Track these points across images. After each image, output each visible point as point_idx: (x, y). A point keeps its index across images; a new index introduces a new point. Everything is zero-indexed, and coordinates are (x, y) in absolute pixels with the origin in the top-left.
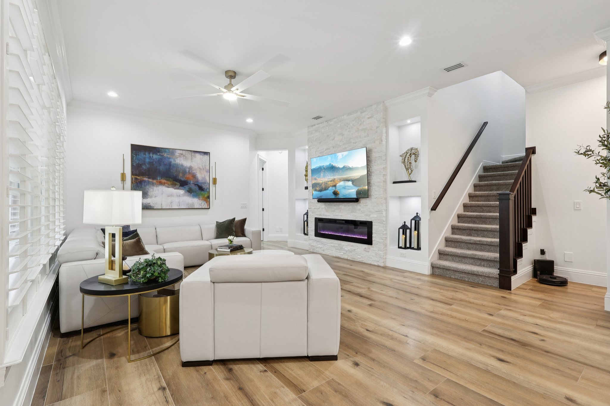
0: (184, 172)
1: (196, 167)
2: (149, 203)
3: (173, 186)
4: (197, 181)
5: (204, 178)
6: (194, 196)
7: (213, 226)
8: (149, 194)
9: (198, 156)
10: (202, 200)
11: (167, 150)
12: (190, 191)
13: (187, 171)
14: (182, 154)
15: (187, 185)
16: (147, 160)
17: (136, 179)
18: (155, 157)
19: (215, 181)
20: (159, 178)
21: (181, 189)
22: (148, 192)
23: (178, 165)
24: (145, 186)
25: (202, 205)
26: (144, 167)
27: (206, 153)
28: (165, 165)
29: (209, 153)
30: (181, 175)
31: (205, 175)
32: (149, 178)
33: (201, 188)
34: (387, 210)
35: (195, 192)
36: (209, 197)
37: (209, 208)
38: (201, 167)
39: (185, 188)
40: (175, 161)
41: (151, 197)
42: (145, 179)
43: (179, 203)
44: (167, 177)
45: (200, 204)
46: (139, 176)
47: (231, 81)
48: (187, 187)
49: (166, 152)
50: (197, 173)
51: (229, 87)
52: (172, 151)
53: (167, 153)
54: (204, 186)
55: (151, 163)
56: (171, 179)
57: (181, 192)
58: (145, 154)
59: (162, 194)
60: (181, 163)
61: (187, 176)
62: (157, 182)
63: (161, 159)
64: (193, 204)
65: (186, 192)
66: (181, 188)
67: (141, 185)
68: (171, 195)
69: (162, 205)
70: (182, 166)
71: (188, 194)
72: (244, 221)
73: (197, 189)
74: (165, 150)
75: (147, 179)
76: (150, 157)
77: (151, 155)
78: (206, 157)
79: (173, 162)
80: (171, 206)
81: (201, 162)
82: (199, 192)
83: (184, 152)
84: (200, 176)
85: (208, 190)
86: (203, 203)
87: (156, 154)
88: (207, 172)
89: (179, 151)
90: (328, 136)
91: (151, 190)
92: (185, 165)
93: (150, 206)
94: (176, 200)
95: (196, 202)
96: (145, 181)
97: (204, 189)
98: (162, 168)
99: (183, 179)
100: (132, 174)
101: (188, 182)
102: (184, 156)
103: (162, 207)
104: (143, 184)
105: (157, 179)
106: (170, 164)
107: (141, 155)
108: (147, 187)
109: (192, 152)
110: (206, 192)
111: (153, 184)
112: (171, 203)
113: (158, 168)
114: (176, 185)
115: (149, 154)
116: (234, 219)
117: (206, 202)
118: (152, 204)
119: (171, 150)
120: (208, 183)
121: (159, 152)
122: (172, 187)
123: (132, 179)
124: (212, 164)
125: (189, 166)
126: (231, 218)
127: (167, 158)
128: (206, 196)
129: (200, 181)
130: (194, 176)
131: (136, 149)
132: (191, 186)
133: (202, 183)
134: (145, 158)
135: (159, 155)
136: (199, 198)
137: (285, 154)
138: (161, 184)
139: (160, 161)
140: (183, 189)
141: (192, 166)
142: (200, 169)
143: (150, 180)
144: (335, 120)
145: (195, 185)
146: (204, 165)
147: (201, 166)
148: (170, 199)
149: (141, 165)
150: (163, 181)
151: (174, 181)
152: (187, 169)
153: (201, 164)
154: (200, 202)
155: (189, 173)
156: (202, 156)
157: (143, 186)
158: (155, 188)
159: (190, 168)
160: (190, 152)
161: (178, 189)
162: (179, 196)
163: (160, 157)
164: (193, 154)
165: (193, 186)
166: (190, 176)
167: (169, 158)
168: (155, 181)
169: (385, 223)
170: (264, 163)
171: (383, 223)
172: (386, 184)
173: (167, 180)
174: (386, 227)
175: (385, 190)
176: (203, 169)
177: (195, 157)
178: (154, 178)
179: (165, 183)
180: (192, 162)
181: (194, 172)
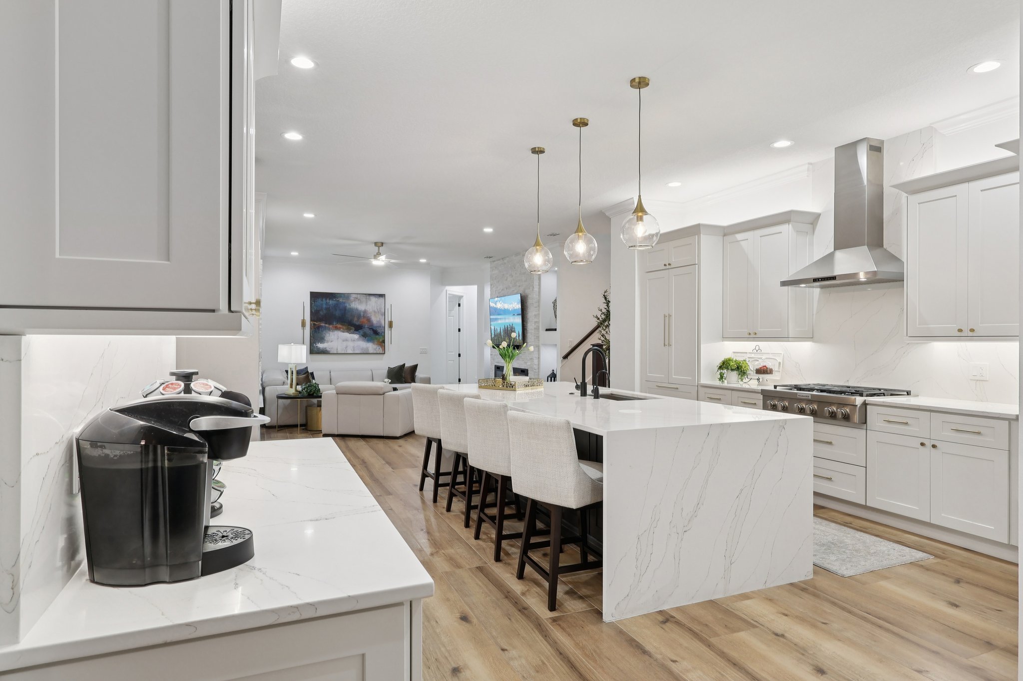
0: (359, 316)
1: (371, 310)
2: (326, 348)
3: (348, 330)
4: (372, 324)
5: (379, 322)
6: (368, 341)
7: (386, 372)
8: (326, 338)
9: (373, 299)
10: (377, 344)
11: (342, 295)
12: (365, 336)
13: (362, 315)
14: (357, 298)
15: (362, 329)
16: (324, 306)
17: (314, 324)
18: (331, 302)
19: (391, 325)
20: (334, 323)
22: (324, 336)
23: (353, 309)
24: (322, 331)
25: (377, 349)
26: (321, 313)
27: (382, 296)
28: (340, 310)
29: (385, 295)
30: (356, 319)
31: (380, 318)
32: (326, 323)
33: (376, 332)
35: (370, 336)
36: (384, 341)
37: (384, 353)
38: (376, 310)
40: (351, 305)
41: (328, 342)
42: (322, 324)
43: (354, 347)
44: (342, 322)
46: (316, 321)
48: (361, 332)
49: (341, 297)
50: (372, 317)
52: (346, 296)
53: (343, 298)
54: (379, 330)
55: (327, 309)
56: (346, 324)
57: (356, 336)
58: (322, 301)
59: (338, 339)
60: (355, 307)
61: (362, 320)
62: (333, 327)
63: (337, 304)
64: (367, 349)
65: (360, 336)
66: (356, 332)
67: (319, 330)
68: (346, 340)
70: (357, 309)
72: (415, 368)
73: (372, 333)
75: (324, 325)
77: (328, 301)
78: (382, 299)
79: (348, 306)
81: (376, 305)
82: (374, 336)
83: (359, 295)
84: (375, 320)
85: (383, 334)
86: (378, 348)
87: (333, 300)
88: (382, 315)
89: (354, 295)
90: (503, 275)
91: (328, 335)
92: (360, 309)
93: (327, 350)
94: (351, 344)
95: (371, 346)
96: (322, 327)
97: (379, 332)
98: (338, 313)
99: (357, 324)
100: (311, 320)
101: (362, 326)
102: (359, 300)
105: (333, 325)
106: (345, 309)
107: (319, 302)
108: (324, 332)
109: (368, 295)
110: (381, 337)
111: (329, 329)
112: (346, 347)
113: (334, 313)
114: (351, 329)
115: (326, 300)
116: (404, 365)
118: (328, 349)
120: (383, 326)
121: (335, 297)
122: (347, 332)
123: (311, 324)
124: (388, 306)
125: (364, 309)
126: (402, 364)
127: (342, 302)
128: (381, 340)
129: (375, 325)
130: (369, 320)
131: (314, 296)
132: (365, 330)
133: (377, 327)
134: (322, 304)
135: (335, 300)
136: (373, 342)
138: (337, 329)
139: (336, 306)
140: (358, 334)
141: (367, 309)
142: (375, 312)
143: (327, 325)
144: (508, 259)
145: (370, 329)
146: (378, 308)
148: (345, 344)
149: (318, 311)
150: (339, 326)
151: (349, 325)
152: (362, 313)
153: (376, 307)
154: (375, 346)
155: (364, 317)
156: (377, 299)
157: (320, 331)
158: (331, 333)
159: (365, 312)
160: (365, 295)
162: (354, 340)
163: (336, 302)
164: (368, 297)
165: (368, 330)
166: (365, 320)
167: (344, 303)
168: (331, 326)
169: (537, 371)
170: (461, 297)
171: (534, 371)
172: (539, 331)
173: (342, 325)
174: (538, 374)
175: (538, 337)
176: (378, 312)
177: (370, 300)
178: (330, 323)
179: (340, 328)
180: (367, 305)
181: (368, 315)
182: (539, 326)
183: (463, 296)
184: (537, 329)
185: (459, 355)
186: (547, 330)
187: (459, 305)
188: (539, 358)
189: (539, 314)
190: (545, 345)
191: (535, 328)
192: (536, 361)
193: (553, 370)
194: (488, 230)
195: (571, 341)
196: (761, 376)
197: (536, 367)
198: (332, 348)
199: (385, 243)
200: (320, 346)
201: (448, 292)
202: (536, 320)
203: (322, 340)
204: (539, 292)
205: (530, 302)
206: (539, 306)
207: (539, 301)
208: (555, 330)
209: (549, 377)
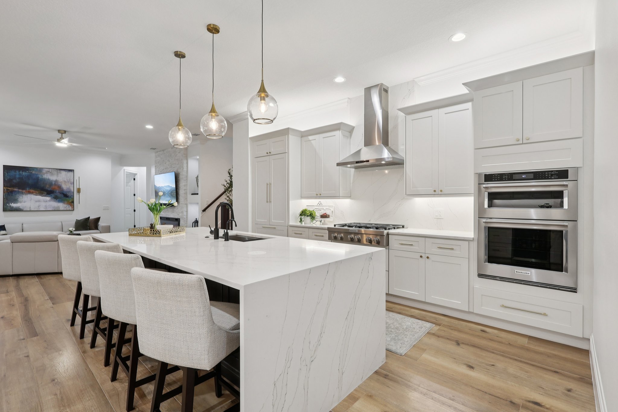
0: (51, 184)
1: (62, 180)
2: (19, 207)
3: (41, 194)
4: (63, 190)
5: (69, 188)
6: (59, 202)
7: (74, 223)
8: (19, 200)
9: (63, 173)
10: (67, 204)
11: (35, 169)
12: (56, 198)
13: (53, 184)
14: (48, 171)
15: (53, 193)
16: (17, 176)
17: (7, 189)
18: (24, 174)
19: (79, 191)
20: (27, 189)
22: (18, 199)
23: (45, 179)
25: (67, 207)
26: (15, 181)
27: (71, 171)
28: (33, 179)
29: (74, 170)
30: (47, 186)
31: (69, 186)
32: (18, 189)
33: (66, 196)
34: (187, 211)
35: (61, 198)
36: (73, 202)
37: (74, 210)
38: (66, 180)
39: (51, 195)
40: (43, 176)
41: (21, 202)
42: (15, 190)
43: (46, 206)
44: (35, 188)
45: (65, 207)
46: (10, 187)
47: (62, 136)
48: (53, 195)
49: (33, 170)
50: (62, 185)
51: (59, 140)
52: (40, 170)
53: (35, 171)
54: (69, 194)
55: (20, 178)
56: (38, 189)
57: (48, 198)
58: (15, 172)
59: (31, 200)
60: (47, 178)
61: (53, 187)
63: (30, 175)
64: (59, 207)
65: (52, 199)
66: (48, 196)
67: (12, 194)
68: (39, 201)
69: (30, 208)
70: (49, 179)
71: (54, 200)
72: (98, 219)
73: (62, 196)
75: (17, 190)
76: (20, 174)
77: (21, 172)
78: (71, 174)
79: (40, 177)
80: (39, 209)
81: (66, 177)
82: (64, 198)
83: (50, 170)
84: (65, 187)
85: (72, 197)
86: (68, 206)
87: (25, 172)
88: (71, 184)
89: (46, 169)
90: (163, 160)
91: (21, 197)
92: (52, 179)
93: (20, 209)
94: (43, 204)
95: (61, 206)
96: (15, 191)
97: (69, 196)
98: (31, 182)
99: (49, 189)
100: (4, 186)
101: (54, 191)
102: (50, 173)
103: (30, 209)
104: (14, 193)
105: (26, 190)
106: (38, 179)
107: (12, 173)
108: (18, 195)
110: (71, 199)
111: (22, 193)
112: (39, 206)
113: (27, 181)
114: (43, 193)
115: (19, 171)
116: (89, 217)
117: (71, 206)
118: (21, 208)
119: (38, 169)
120: (72, 192)
121: (28, 170)
123: (4, 190)
124: (76, 178)
125: (55, 179)
126: (87, 217)
127: (35, 174)
128: (70, 201)
129: (65, 191)
130: (60, 187)
131: (7, 168)
132: (56, 194)
134: (15, 175)
135: (28, 173)
136: (64, 203)
137: (144, 169)
138: (30, 193)
139: (29, 177)
140: (50, 197)
141: (58, 179)
142: (65, 182)
143: (20, 190)
144: (166, 150)
145: (61, 193)
146: (68, 179)
148: (38, 204)
149: (12, 179)
150: (32, 191)
151: (41, 191)
152: (53, 183)
153: (66, 178)
154: (65, 205)
155: (55, 184)
156: (67, 173)
158: (24, 196)
159: (56, 181)
160: (56, 170)
161: (45, 196)
162: (46, 201)
164: (58, 171)
165: (59, 194)
166: (56, 187)
167: (37, 175)
168: (24, 191)
169: (186, 219)
170: (135, 174)
171: (184, 219)
172: (187, 195)
173: (35, 190)
174: (187, 222)
175: (186, 199)
176: (68, 182)
177: (61, 174)
178: (23, 189)
180: (58, 177)
181: (59, 184)
182: (187, 192)
183: (137, 174)
184: (186, 193)
185: (135, 211)
186: (192, 194)
187: (134, 179)
189: (187, 185)
190: (191, 203)
191: (184, 193)
192: (185, 213)
193: (196, 219)
194: (149, 127)
195: (207, 201)
196: (323, 219)
197: (185, 217)
198: (25, 207)
199: (68, 131)
200: (14, 205)
201: (125, 171)
202: (185, 188)
203: (15, 201)
204: (187, 171)
205: (181, 177)
206: (187, 180)
207: (187, 177)
208: (198, 194)
209: (194, 224)
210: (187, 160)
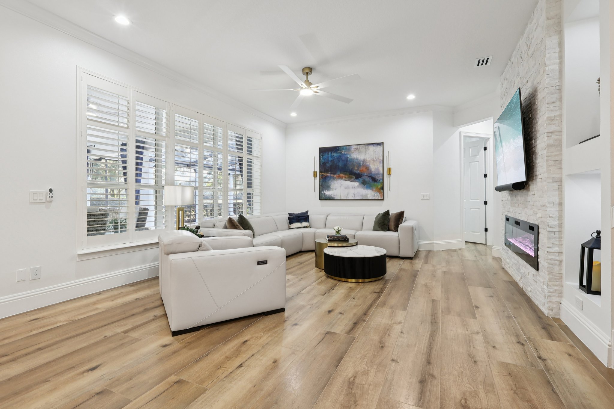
0: (359, 166)
1: (370, 159)
2: (331, 195)
3: (350, 179)
4: (371, 173)
5: (377, 169)
7: (375, 218)
8: (332, 187)
9: (372, 148)
10: (376, 191)
12: (364, 183)
13: (361, 164)
14: (356, 149)
15: (361, 177)
16: (330, 159)
17: (322, 175)
18: (336, 155)
19: (389, 170)
20: (338, 173)
21: (356, 182)
22: (330, 185)
23: (353, 159)
24: (328, 180)
25: (376, 196)
26: (328, 165)
27: (380, 144)
28: (343, 161)
29: (383, 143)
30: (356, 168)
31: (378, 166)
32: (331, 174)
33: (374, 180)
35: (369, 183)
36: (382, 188)
37: (383, 200)
38: (374, 159)
39: (359, 180)
40: (351, 156)
41: (333, 190)
42: (328, 175)
43: (354, 194)
44: (344, 172)
45: (373, 195)
46: (324, 172)
47: (307, 78)
48: (361, 179)
49: (343, 149)
50: (370, 165)
52: (347, 148)
53: (345, 150)
54: (377, 178)
55: (332, 161)
56: (347, 173)
57: (356, 184)
58: (328, 154)
60: (356, 157)
61: (361, 168)
62: (337, 176)
63: (340, 156)
64: (367, 195)
65: (360, 184)
66: (356, 180)
67: (326, 180)
68: (348, 188)
69: (340, 196)
70: (357, 159)
71: (362, 185)
72: (403, 214)
73: (370, 181)
74: (343, 148)
76: (332, 155)
78: (380, 148)
79: (349, 157)
80: (348, 197)
81: (374, 153)
82: (373, 183)
83: (358, 146)
84: (373, 168)
85: (381, 181)
87: (336, 153)
88: (380, 162)
89: (354, 146)
91: (333, 183)
92: (360, 159)
93: (332, 197)
94: (352, 191)
95: (370, 193)
96: (328, 176)
97: (377, 180)
98: (341, 164)
99: (357, 172)
100: (320, 172)
101: (362, 174)
102: (358, 150)
103: (340, 198)
104: (327, 179)
105: (337, 174)
106: (347, 159)
107: (326, 155)
108: (330, 181)
109: (366, 145)
110: (379, 184)
111: (334, 179)
112: (348, 194)
113: (338, 164)
114: (351, 178)
115: (331, 153)
116: (388, 211)
117: (380, 194)
120: (382, 174)
121: (338, 150)
122: (349, 180)
123: (320, 175)
124: (386, 154)
125: (363, 159)
127: (345, 154)
128: (379, 187)
129: (373, 173)
130: (368, 168)
131: (323, 151)
132: (364, 178)
133: (375, 174)
134: (328, 157)
135: (338, 153)
136: (372, 189)
138: (340, 178)
139: (339, 158)
140: (358, 182)
141: (366, 158)
143: (332, 175)
145: (369, 176)
146: (377, 156)
147: (374, 157)
149: (326, 163)
150: (342, 175)
151: (350, 174)
152: (361, 163)
153: (374, 156)
154: (374, 193)
155: (363, 166)
156: (375, 148)
157: (327, 180)
158: (335, 182)
159: (364, 161)
160: (364, 145)
161: (353, 181)
162: (354, 188)
163: (338, 154)
164: (366, 147)
165: (367, 178)
166: (364, 169)
168: (335, 176)
169: (556, 230)
170: (487, 140)
171: (549, 229)
172: (561, 150)
173: (344, 174)
175: (558, 162)
176: (377, 160)
177: (369, 150)
178: (335, 174)
179: (343, 177)
180: (366, 154)
181: (367, 164)
182: (560, 141)
183: (489, 138)
185: (486, 203)
187: (485, 148)
188: (561, 204)
189: (561, 116)
190: (572, 176)
191: (552, 146)
192: (551, 211)
197: (554, 222)
198: (336, 195)
200: (327, 193)
201: (462, 135)
202: (552, 128)
203: (328, 188)
204: (561, 72)
206: (560, 99)
209: (586, 250)
210: (560, 32)
